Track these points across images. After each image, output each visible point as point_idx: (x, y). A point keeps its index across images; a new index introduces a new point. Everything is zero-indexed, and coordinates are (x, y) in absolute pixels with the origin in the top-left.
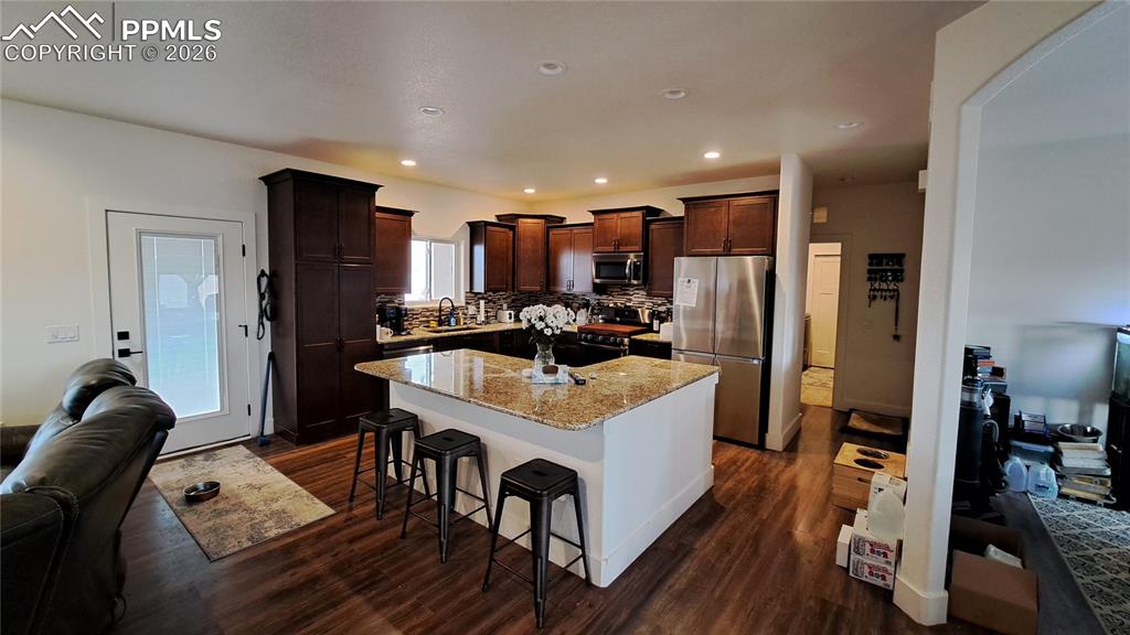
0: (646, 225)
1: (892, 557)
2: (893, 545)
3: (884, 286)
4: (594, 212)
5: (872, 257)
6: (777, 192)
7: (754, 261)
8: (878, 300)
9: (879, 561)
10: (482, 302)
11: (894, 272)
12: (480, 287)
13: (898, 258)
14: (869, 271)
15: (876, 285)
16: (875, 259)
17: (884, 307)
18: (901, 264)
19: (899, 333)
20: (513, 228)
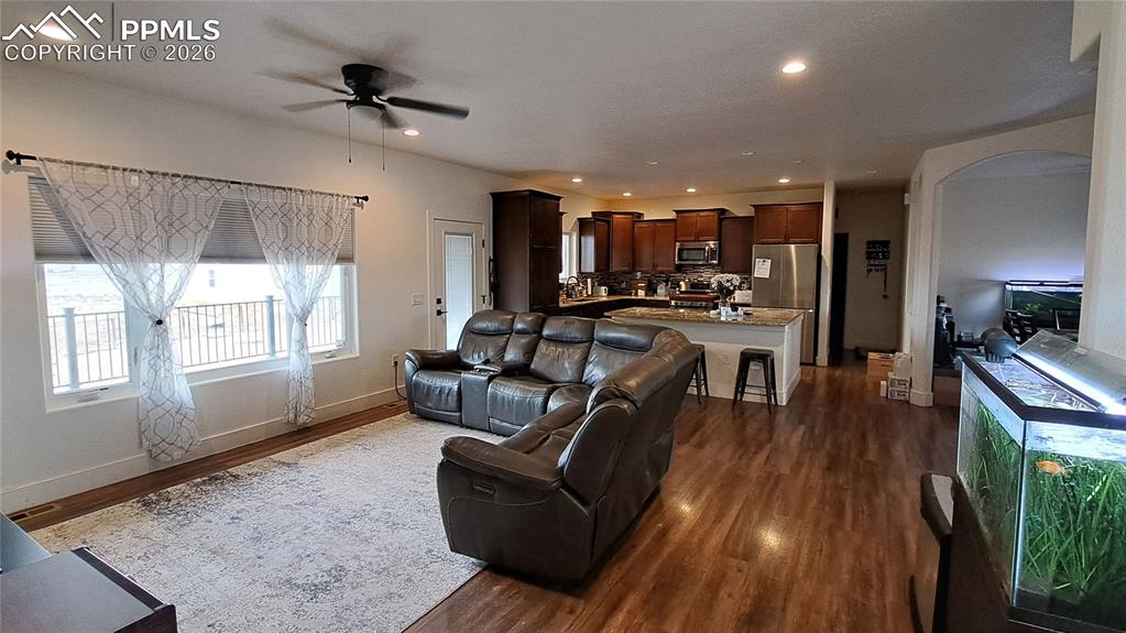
0: (721, 221)
1: (908, 384)
2: (908, 379)
3: (877, 262)
4: (676, 212)
5: (869, 243)
6: (822, 203)
7: (796, 248)
8: (874, 271)
9: (902, 388)
10: (589, 280)
11: (883, 253)
12: (590, 266)
13: (886, 244)
14: (868, 253)
15: (872, 262)
16: (871, 244)
17: (878, 277)
18: (888, 248)
19: (887, 293)
20: (608, 222)
